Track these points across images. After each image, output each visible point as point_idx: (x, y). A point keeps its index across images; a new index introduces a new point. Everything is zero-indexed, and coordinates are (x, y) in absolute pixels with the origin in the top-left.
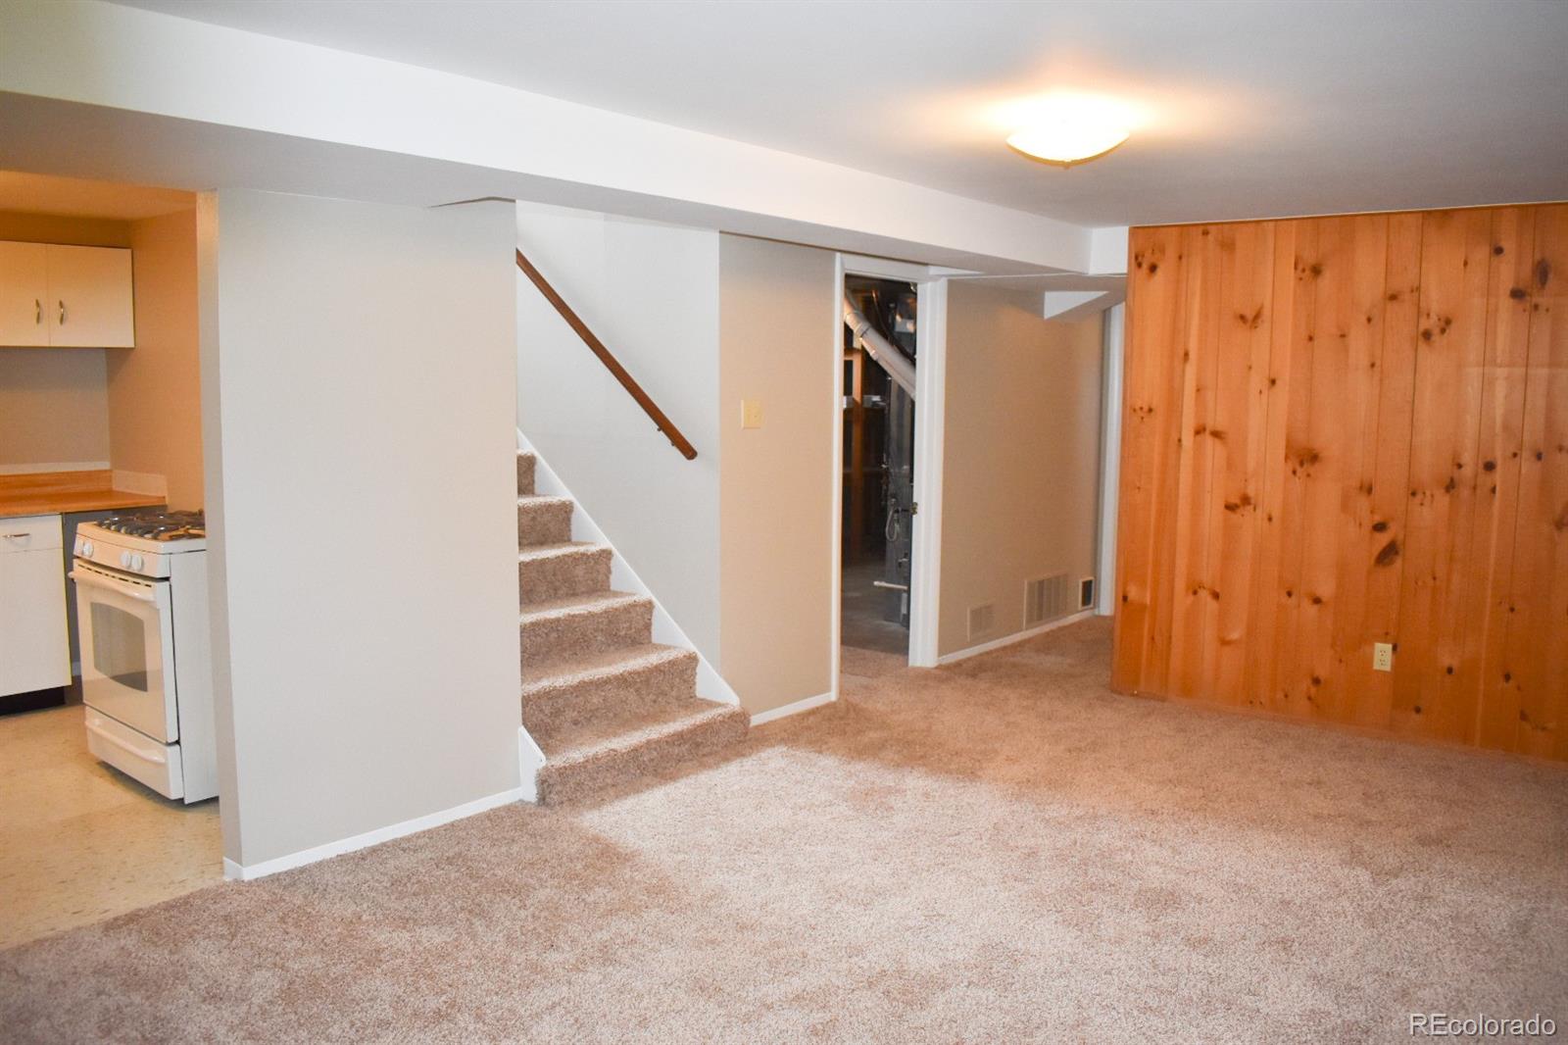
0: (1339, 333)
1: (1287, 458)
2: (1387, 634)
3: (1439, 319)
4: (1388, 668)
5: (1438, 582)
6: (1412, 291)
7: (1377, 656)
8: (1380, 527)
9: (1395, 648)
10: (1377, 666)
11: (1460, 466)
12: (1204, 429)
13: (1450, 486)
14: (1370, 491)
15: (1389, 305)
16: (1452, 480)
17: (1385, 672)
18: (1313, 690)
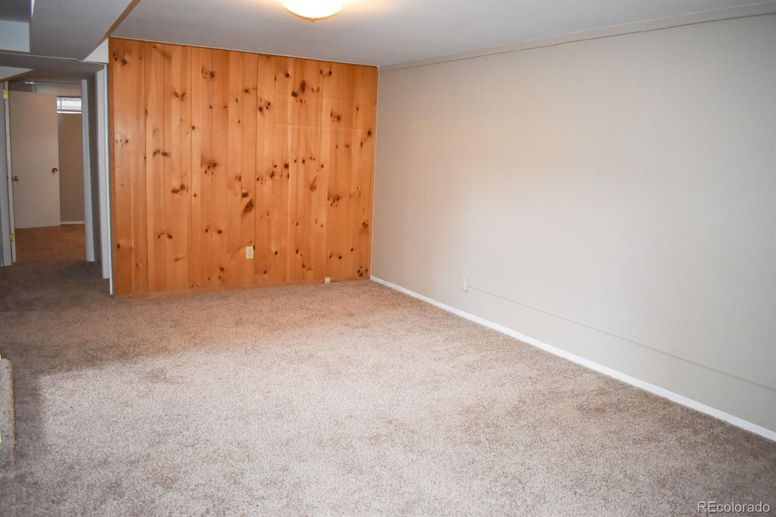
0: (224, 106)
1: (202, 165)
2: (251, 242)
3: (266, 103)
4: (252, 257)
5: (270, 217)
6: (254, 89)
7: (247, 253)
8: (245, 195)
9: (254, 248)
10: (247, 257)
11: (275, 166)
12: (159, 152)
13: (272, 175)
14: (240, 179)
15: (245, 94)
16: (273, 172)
17: (251, 259)
18: (221, 274)
